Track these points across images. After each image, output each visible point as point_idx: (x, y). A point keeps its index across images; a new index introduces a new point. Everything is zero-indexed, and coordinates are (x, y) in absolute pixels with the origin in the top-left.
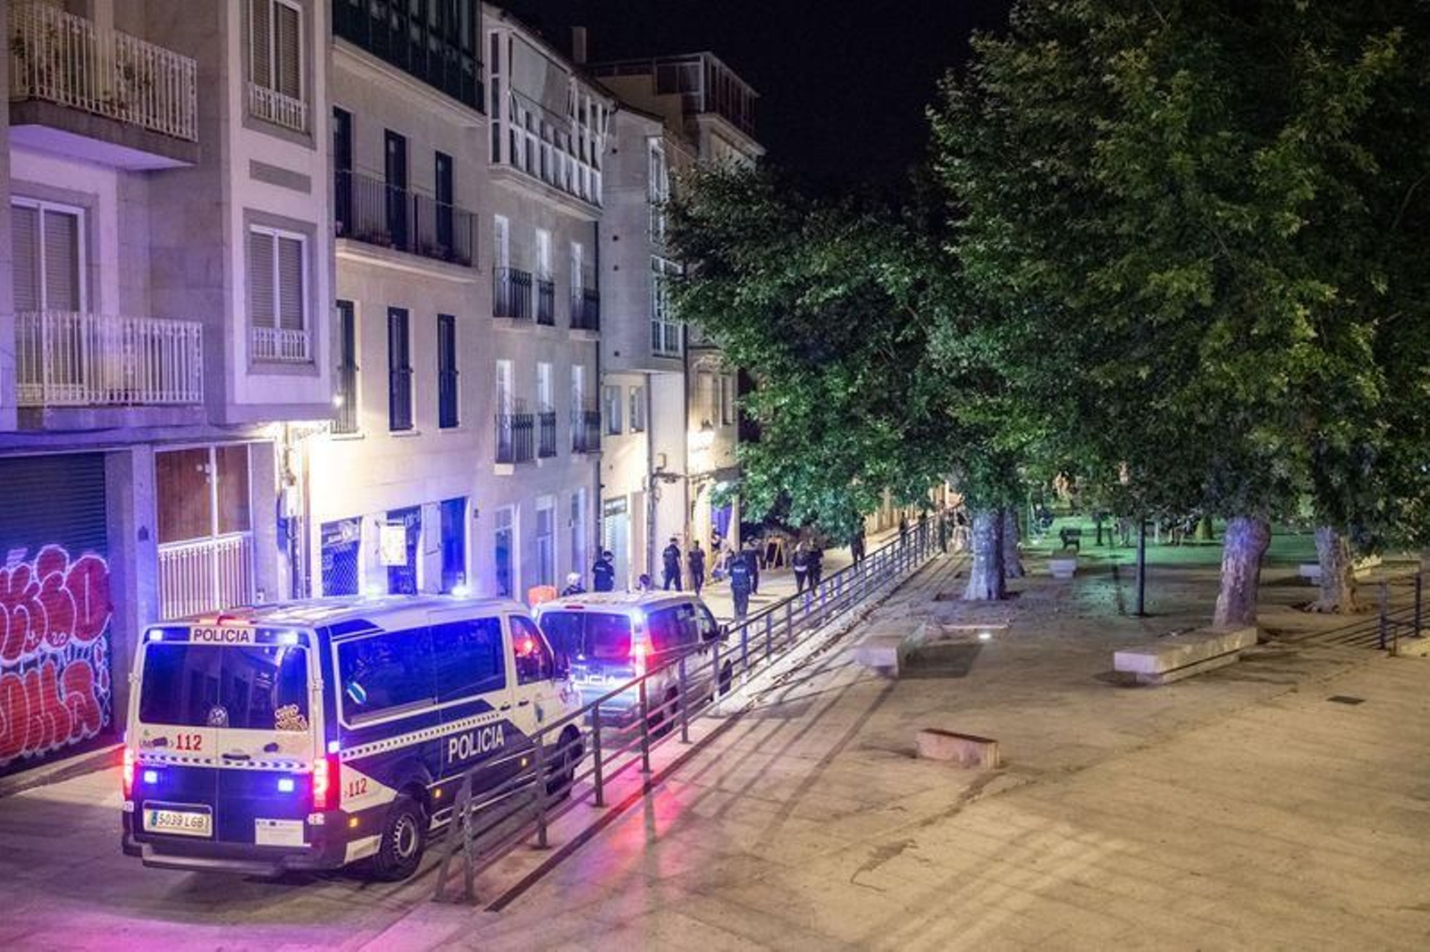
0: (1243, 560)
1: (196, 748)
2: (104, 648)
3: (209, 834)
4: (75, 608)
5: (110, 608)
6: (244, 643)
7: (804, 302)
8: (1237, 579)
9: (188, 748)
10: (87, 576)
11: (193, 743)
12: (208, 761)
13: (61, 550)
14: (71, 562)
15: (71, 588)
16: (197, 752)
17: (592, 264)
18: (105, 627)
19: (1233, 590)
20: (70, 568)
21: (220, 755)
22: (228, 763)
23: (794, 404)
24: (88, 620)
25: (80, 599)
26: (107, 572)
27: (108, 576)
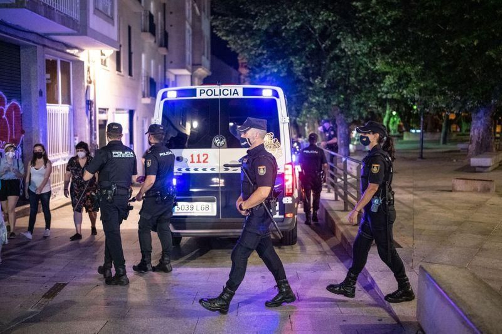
0: (482, 130)
1: (204, 161)
2: (20, 154)
3: (215, 214)
4: (9, 129)
5: (23, 132)
6: (236, 96)
7: (286, 28)
8: (479, 138)
9: (199, 162)
10: (14, 112)
11: (202, 159)
12: (212, 169)
13: (4, 96)
14: (7, 104)
15: (7, 117)
16: (205, 164)
17: (163, 22)
18: (21, 141)
19: (478, 142)
20: (7, 106)
21: (222, 165)
22: (227, 170)
23: (279, 72)
24: (14, 137)
25: (11, 124)
26: (21, 113)
27: (22, 114)
